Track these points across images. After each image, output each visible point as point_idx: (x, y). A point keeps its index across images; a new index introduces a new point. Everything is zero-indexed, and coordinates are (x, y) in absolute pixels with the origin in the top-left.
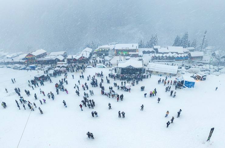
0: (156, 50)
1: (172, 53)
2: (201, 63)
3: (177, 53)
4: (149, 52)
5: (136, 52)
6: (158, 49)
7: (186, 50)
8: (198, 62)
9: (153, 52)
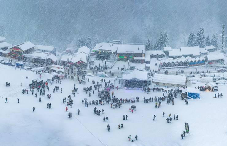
0: (167, 52)
1: (185, 56)
2: (223, 67)
3: (191, 56)
4: (157, 56)
5: (142, 57)
6: (169, 51)
7: (203, 50)
8: (219, 66)
9: (162, 56)
